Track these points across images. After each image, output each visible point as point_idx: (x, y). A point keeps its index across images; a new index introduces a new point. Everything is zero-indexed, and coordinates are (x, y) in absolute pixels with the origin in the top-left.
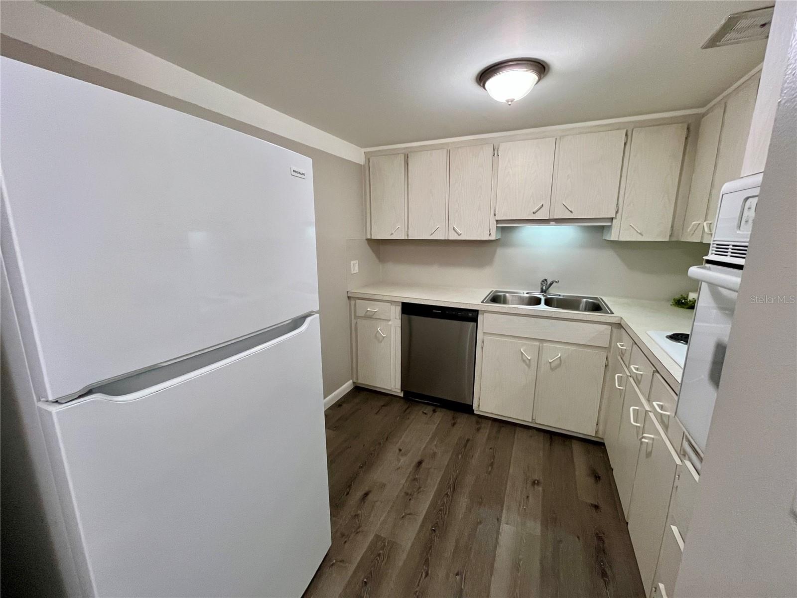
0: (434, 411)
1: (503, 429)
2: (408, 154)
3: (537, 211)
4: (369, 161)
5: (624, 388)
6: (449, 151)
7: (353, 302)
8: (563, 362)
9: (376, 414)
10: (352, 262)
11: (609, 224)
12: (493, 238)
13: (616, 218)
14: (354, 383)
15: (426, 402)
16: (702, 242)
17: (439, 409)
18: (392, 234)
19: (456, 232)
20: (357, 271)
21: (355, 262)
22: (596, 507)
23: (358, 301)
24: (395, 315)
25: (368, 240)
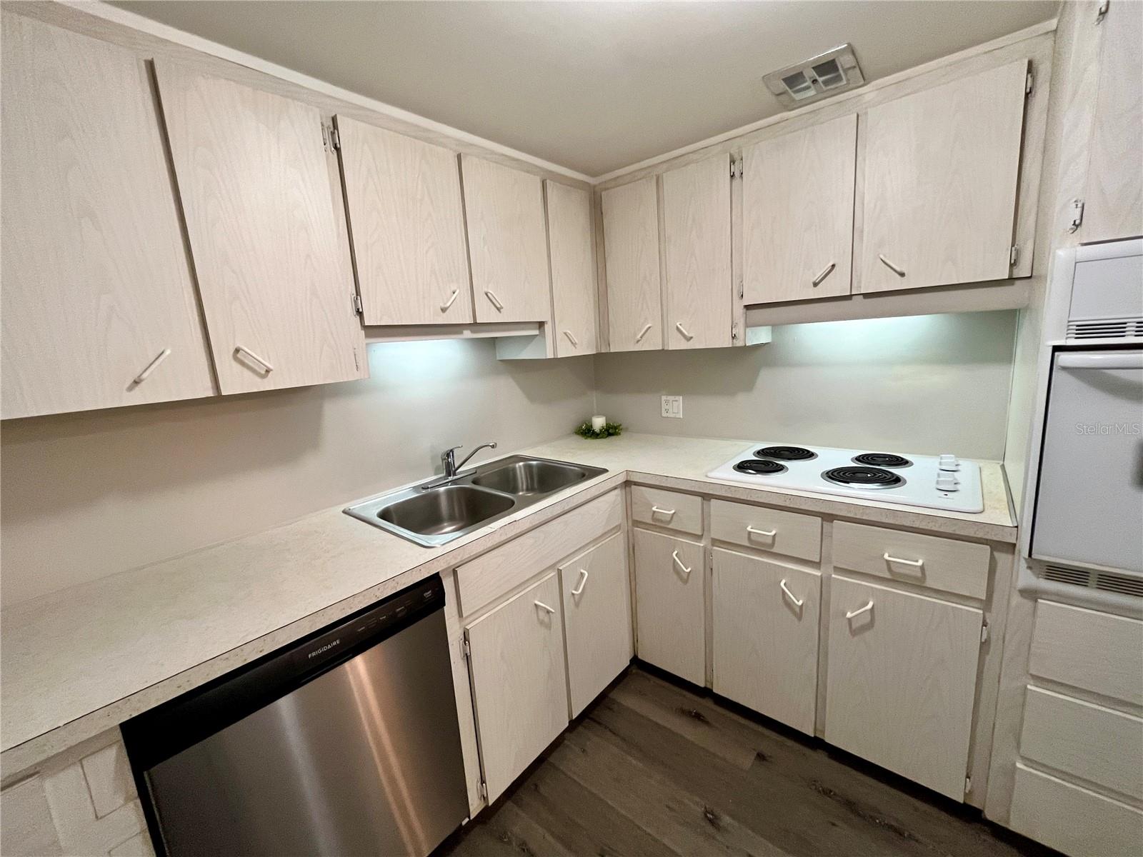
13: (547, 323)
22: (761, 757)
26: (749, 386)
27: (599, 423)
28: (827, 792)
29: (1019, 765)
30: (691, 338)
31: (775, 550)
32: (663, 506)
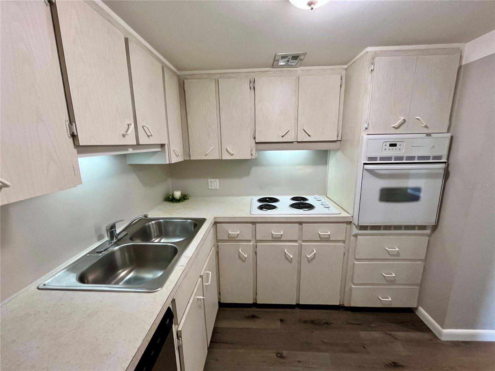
16: (222, 160)
26: (248, 174)
27: (178, 194)
28: (305, 322)
29: (353, 286)
30: (233, 154)
31: (282, 239)
32: (234, 231)
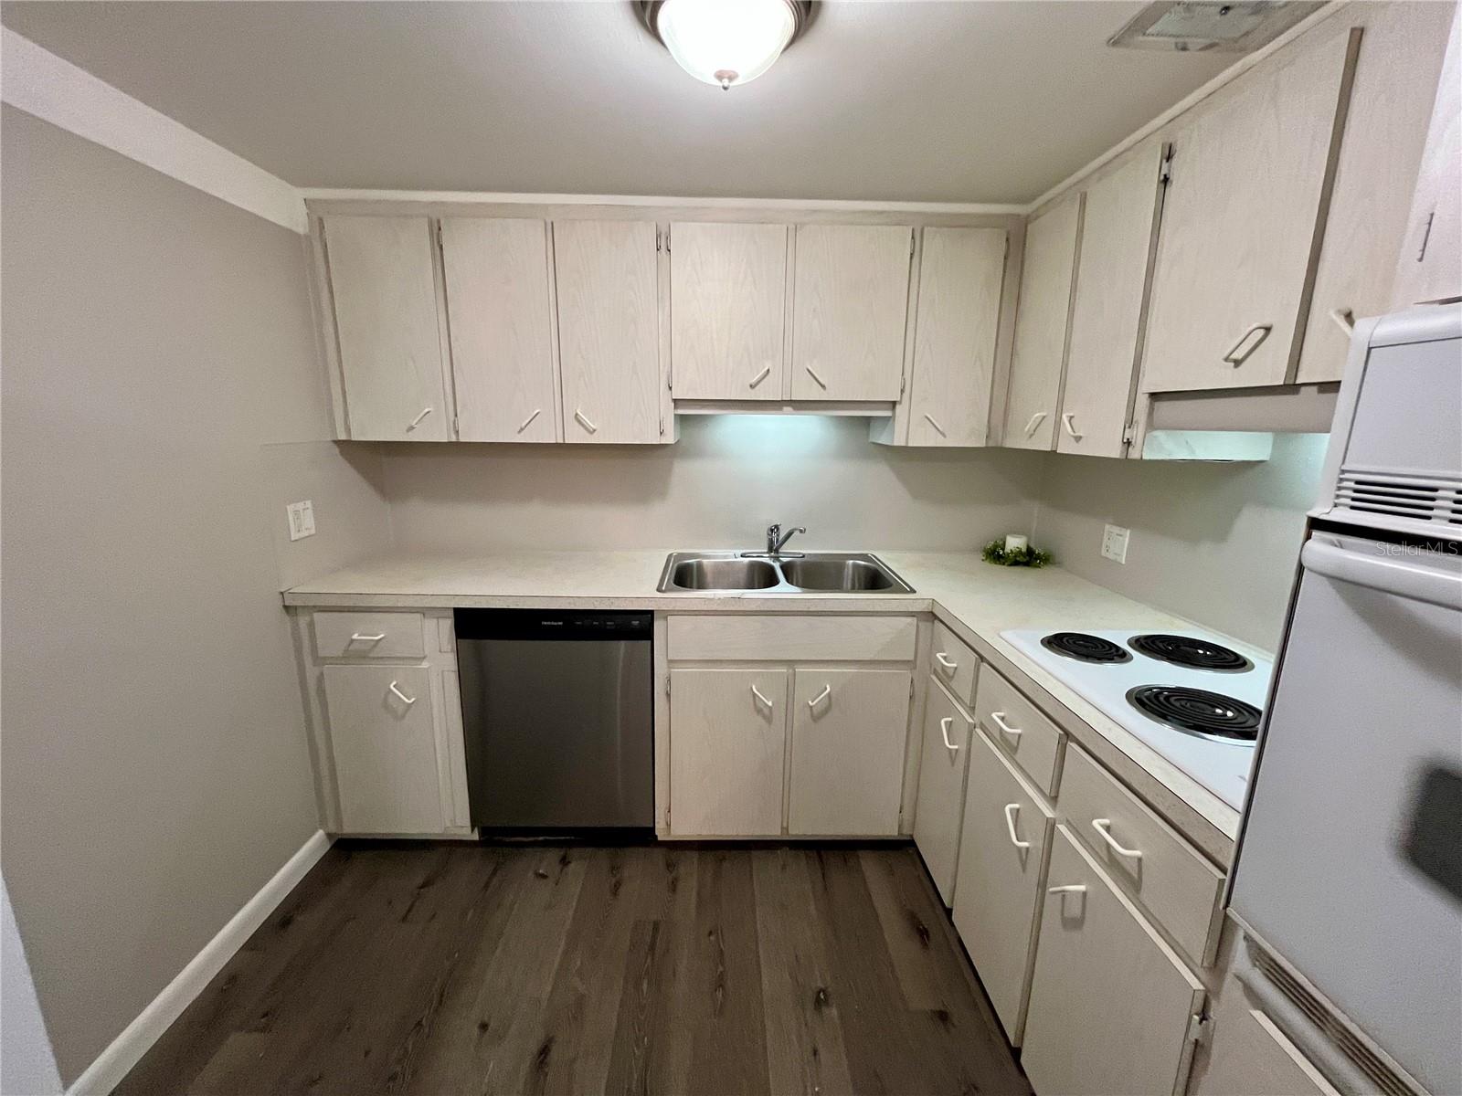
0: (564, 862)
1: (726, 865)
2: (439, 222)
3: (759, 382)
4: (322, 227)
5: (964, 747)
6: (549, 227)
7: (303, 621)
8: (833, 700)
9: (404, 919)
10: (290, 508)
11: (888, 413)
12: (669, 439)
13: (900, 402)
14: (329, 835)
15: (541, 838)
16: (1055, 452)
17: (575, 852)
18: (411, 428)
19: (583, 425)
20: (313, 532)
21: (300, 506)
22: (943, 1016)
23: (316, 615)
24: (438, 643)
25: (338, 443)
27: (1015, 543)
30: (1081, 438)
31: (1017, 757)
